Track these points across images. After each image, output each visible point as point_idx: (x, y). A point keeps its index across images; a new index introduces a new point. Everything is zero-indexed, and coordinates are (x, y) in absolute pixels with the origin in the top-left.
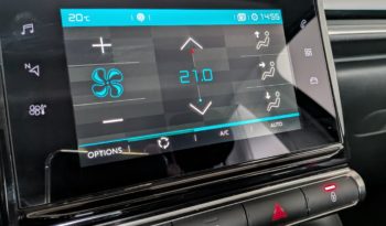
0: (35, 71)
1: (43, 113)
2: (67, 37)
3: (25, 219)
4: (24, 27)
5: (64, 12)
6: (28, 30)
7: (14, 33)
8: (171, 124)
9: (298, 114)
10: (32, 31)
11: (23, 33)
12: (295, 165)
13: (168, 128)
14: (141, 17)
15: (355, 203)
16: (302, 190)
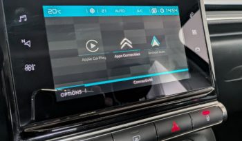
0: (28, 44)
1: (33, 69)
2: (47, 23)
3: (24, 132)
4: (21, 17)
5: (45, 7)
6: (23, 19)
7: (15, 21)
8: (112, 76)
9: (187, 70)
10: (26, 20)
11: (20, 21)
12: (188, 99)
13: (110, 78)
14: (92, 11)
15: (221, 122)
16: (189, 114)
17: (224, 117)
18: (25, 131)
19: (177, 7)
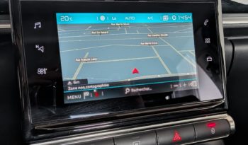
0: (41, 49)
1: (45, 73)
3: (34, 129)
4: (36, 24)
5: (58, 15)
10: (40, 27)
11: (35, 28)
15: (227, 136)
16: (193, 125)
17: (231, 131)
18: (36, 128)
19: (191, 14)
